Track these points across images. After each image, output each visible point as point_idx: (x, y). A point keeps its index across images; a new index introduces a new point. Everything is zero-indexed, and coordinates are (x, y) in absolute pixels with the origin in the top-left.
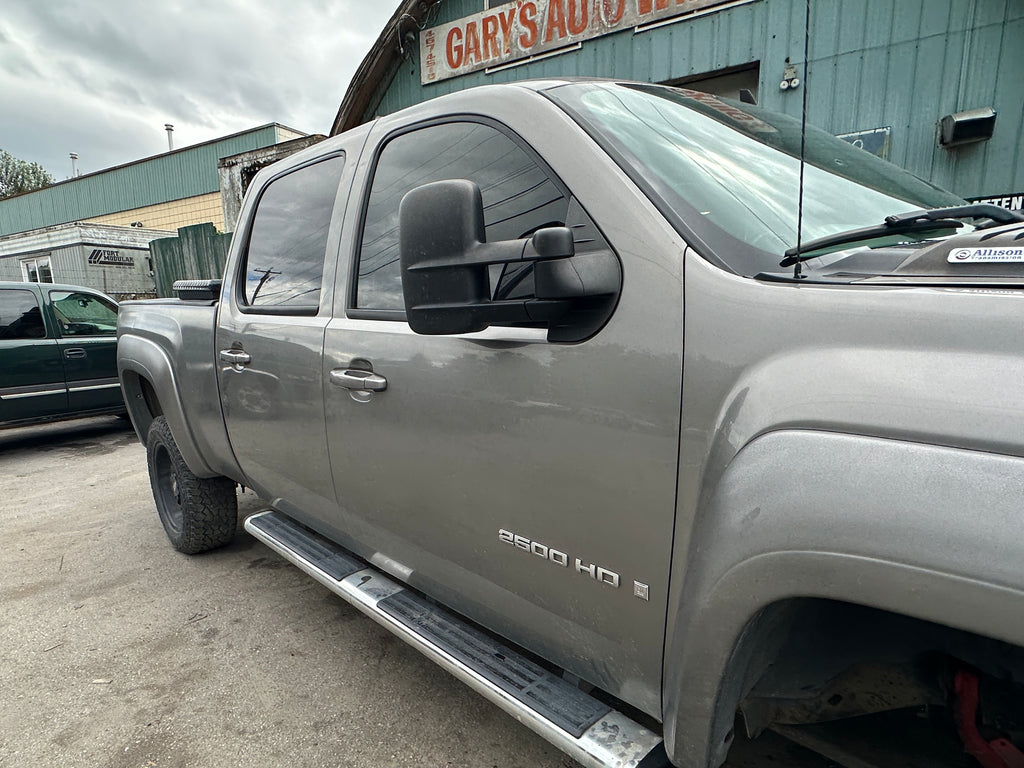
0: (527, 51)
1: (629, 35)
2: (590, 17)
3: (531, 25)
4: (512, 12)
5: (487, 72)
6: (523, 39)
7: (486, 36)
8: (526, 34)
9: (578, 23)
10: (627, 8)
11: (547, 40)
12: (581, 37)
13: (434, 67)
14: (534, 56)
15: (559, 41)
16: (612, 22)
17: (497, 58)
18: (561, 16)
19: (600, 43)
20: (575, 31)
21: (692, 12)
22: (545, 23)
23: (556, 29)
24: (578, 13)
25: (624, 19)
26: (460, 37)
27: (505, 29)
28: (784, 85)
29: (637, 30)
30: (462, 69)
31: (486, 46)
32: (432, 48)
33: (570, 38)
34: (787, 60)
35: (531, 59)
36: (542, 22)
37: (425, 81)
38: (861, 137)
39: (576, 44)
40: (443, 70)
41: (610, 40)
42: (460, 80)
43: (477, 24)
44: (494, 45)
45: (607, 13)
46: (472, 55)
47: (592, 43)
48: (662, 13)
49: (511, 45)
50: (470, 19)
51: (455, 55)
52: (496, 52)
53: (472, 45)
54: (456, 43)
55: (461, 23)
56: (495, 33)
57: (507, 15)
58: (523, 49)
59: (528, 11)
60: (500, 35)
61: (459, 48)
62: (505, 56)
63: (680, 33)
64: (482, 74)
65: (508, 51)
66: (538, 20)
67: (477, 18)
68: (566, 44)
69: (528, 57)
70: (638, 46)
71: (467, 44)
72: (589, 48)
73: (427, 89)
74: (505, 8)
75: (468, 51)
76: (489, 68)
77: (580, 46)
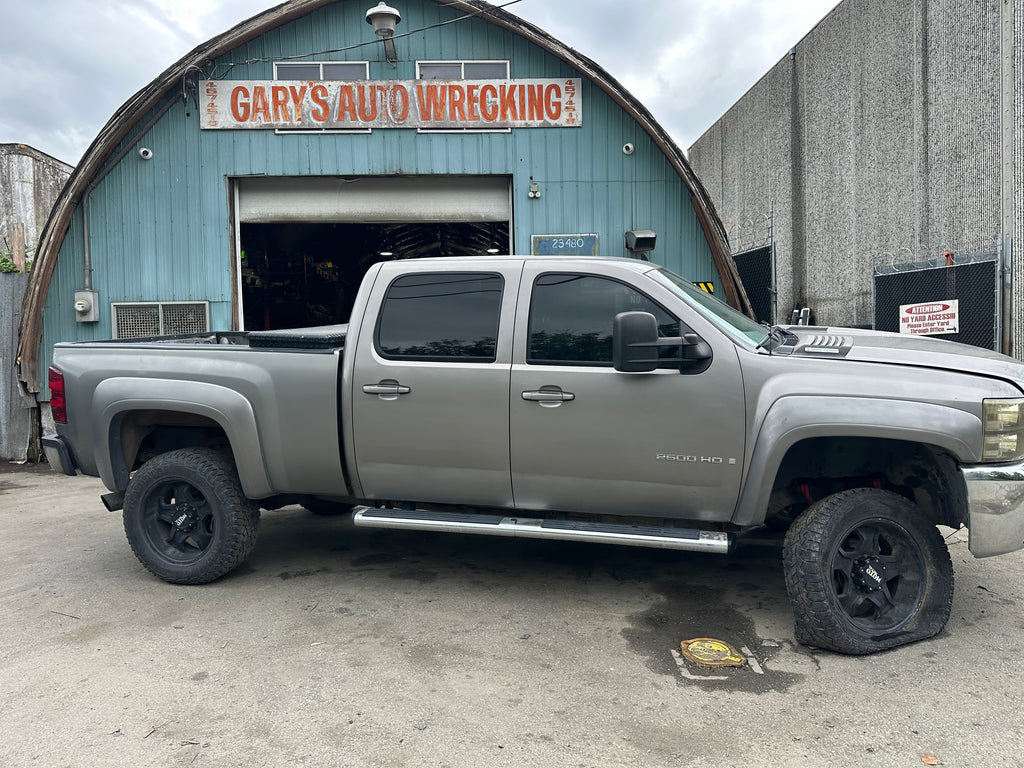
0: (320, 124)
1: (412, 132)
2: (379, 111)
3: (324, 104)
4: (303, 89)
5: (277, 132)
6: (315, 114)
7: (276, 102)
8: (318, 109)
9: (368, 113)
10: (411, 113)
11: (339, 120)
12: (371, 124)
13: (216, 115)
14: (326, 129)
15: (349, 122)
16: (399, 120)
17: (288, 123)
18: (352, 104)
19: (388, 133)
20: (365, 119)
21: (462, 129)
22: (337, 106)
23: (347, 113)
24: (368, 105)
25: (408, 120)
26: (246, 95)
27: (296, 100)
28: (531, 195)
29: (419, 131)
30: (248, 124)
31: (276, 110)
32: (214, 97)
33: (360, 123)
34: (531, 178)
35: (323, 131)
36: (334, 103)
37: (205, 125)
38: (582, 237)
39: (367, 129)
40: (226, 120)
41: (396, 133)
42: (247, 133)
43: (266, 89)
44: (285, 110)
45: (393, 112)
46: (261, 115)
47: (381, 132)
48: (438, 123)
49: (303, 115)
50: (259, 83)
51: (241, 111)
52: (287, 117)
53: (260, 105)
54: (241, 99)
55: (250, 85)
56: (286, 100)
57: (298, 89)
58: (315, 121)
59: (319, 92)
60: (291, 104)
61: (246, 106)
62: (296, 123)
63: (455, 141)
64: (271, 132)
65: (299, 120)
66: (330, 102)
67: (267, 85)
68: (357, 127)
69: (321, 129)
70: (422, 143)
71: (255, 104)
72: (378, 135)
73: (207, 133)
74: (298, 85)
75: (257, 110)
76: (280, 130)
77: (370, 131)
